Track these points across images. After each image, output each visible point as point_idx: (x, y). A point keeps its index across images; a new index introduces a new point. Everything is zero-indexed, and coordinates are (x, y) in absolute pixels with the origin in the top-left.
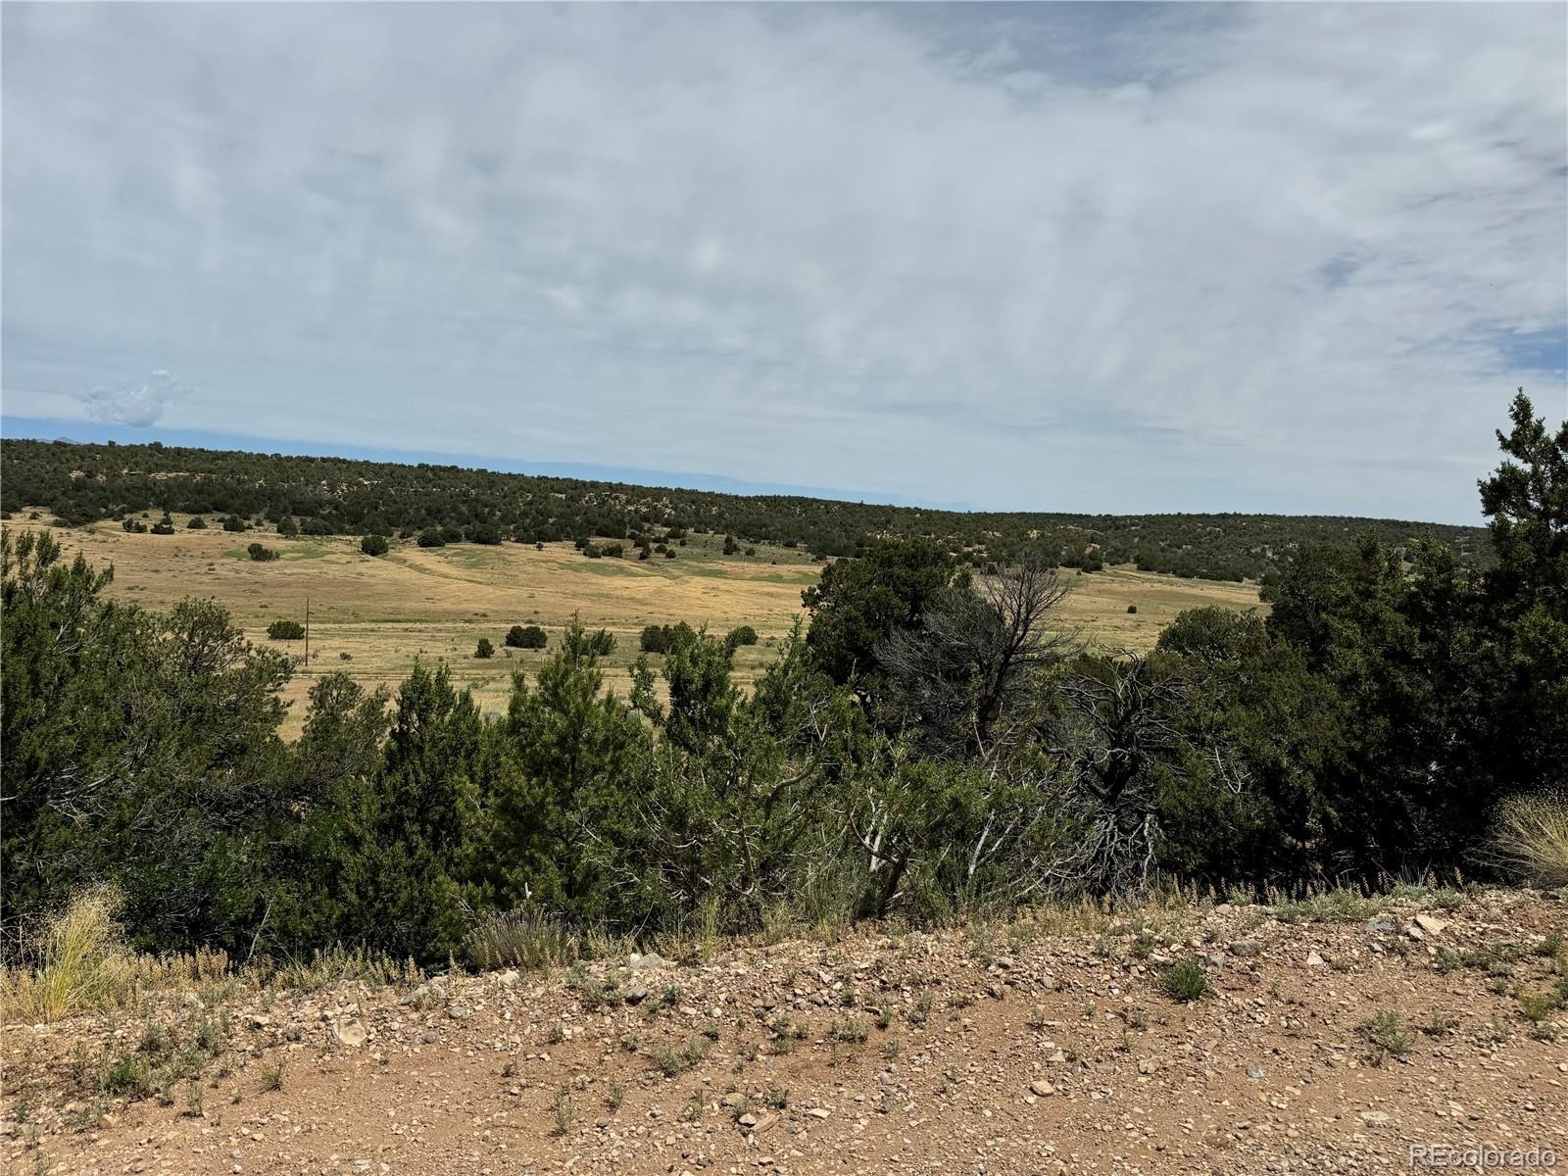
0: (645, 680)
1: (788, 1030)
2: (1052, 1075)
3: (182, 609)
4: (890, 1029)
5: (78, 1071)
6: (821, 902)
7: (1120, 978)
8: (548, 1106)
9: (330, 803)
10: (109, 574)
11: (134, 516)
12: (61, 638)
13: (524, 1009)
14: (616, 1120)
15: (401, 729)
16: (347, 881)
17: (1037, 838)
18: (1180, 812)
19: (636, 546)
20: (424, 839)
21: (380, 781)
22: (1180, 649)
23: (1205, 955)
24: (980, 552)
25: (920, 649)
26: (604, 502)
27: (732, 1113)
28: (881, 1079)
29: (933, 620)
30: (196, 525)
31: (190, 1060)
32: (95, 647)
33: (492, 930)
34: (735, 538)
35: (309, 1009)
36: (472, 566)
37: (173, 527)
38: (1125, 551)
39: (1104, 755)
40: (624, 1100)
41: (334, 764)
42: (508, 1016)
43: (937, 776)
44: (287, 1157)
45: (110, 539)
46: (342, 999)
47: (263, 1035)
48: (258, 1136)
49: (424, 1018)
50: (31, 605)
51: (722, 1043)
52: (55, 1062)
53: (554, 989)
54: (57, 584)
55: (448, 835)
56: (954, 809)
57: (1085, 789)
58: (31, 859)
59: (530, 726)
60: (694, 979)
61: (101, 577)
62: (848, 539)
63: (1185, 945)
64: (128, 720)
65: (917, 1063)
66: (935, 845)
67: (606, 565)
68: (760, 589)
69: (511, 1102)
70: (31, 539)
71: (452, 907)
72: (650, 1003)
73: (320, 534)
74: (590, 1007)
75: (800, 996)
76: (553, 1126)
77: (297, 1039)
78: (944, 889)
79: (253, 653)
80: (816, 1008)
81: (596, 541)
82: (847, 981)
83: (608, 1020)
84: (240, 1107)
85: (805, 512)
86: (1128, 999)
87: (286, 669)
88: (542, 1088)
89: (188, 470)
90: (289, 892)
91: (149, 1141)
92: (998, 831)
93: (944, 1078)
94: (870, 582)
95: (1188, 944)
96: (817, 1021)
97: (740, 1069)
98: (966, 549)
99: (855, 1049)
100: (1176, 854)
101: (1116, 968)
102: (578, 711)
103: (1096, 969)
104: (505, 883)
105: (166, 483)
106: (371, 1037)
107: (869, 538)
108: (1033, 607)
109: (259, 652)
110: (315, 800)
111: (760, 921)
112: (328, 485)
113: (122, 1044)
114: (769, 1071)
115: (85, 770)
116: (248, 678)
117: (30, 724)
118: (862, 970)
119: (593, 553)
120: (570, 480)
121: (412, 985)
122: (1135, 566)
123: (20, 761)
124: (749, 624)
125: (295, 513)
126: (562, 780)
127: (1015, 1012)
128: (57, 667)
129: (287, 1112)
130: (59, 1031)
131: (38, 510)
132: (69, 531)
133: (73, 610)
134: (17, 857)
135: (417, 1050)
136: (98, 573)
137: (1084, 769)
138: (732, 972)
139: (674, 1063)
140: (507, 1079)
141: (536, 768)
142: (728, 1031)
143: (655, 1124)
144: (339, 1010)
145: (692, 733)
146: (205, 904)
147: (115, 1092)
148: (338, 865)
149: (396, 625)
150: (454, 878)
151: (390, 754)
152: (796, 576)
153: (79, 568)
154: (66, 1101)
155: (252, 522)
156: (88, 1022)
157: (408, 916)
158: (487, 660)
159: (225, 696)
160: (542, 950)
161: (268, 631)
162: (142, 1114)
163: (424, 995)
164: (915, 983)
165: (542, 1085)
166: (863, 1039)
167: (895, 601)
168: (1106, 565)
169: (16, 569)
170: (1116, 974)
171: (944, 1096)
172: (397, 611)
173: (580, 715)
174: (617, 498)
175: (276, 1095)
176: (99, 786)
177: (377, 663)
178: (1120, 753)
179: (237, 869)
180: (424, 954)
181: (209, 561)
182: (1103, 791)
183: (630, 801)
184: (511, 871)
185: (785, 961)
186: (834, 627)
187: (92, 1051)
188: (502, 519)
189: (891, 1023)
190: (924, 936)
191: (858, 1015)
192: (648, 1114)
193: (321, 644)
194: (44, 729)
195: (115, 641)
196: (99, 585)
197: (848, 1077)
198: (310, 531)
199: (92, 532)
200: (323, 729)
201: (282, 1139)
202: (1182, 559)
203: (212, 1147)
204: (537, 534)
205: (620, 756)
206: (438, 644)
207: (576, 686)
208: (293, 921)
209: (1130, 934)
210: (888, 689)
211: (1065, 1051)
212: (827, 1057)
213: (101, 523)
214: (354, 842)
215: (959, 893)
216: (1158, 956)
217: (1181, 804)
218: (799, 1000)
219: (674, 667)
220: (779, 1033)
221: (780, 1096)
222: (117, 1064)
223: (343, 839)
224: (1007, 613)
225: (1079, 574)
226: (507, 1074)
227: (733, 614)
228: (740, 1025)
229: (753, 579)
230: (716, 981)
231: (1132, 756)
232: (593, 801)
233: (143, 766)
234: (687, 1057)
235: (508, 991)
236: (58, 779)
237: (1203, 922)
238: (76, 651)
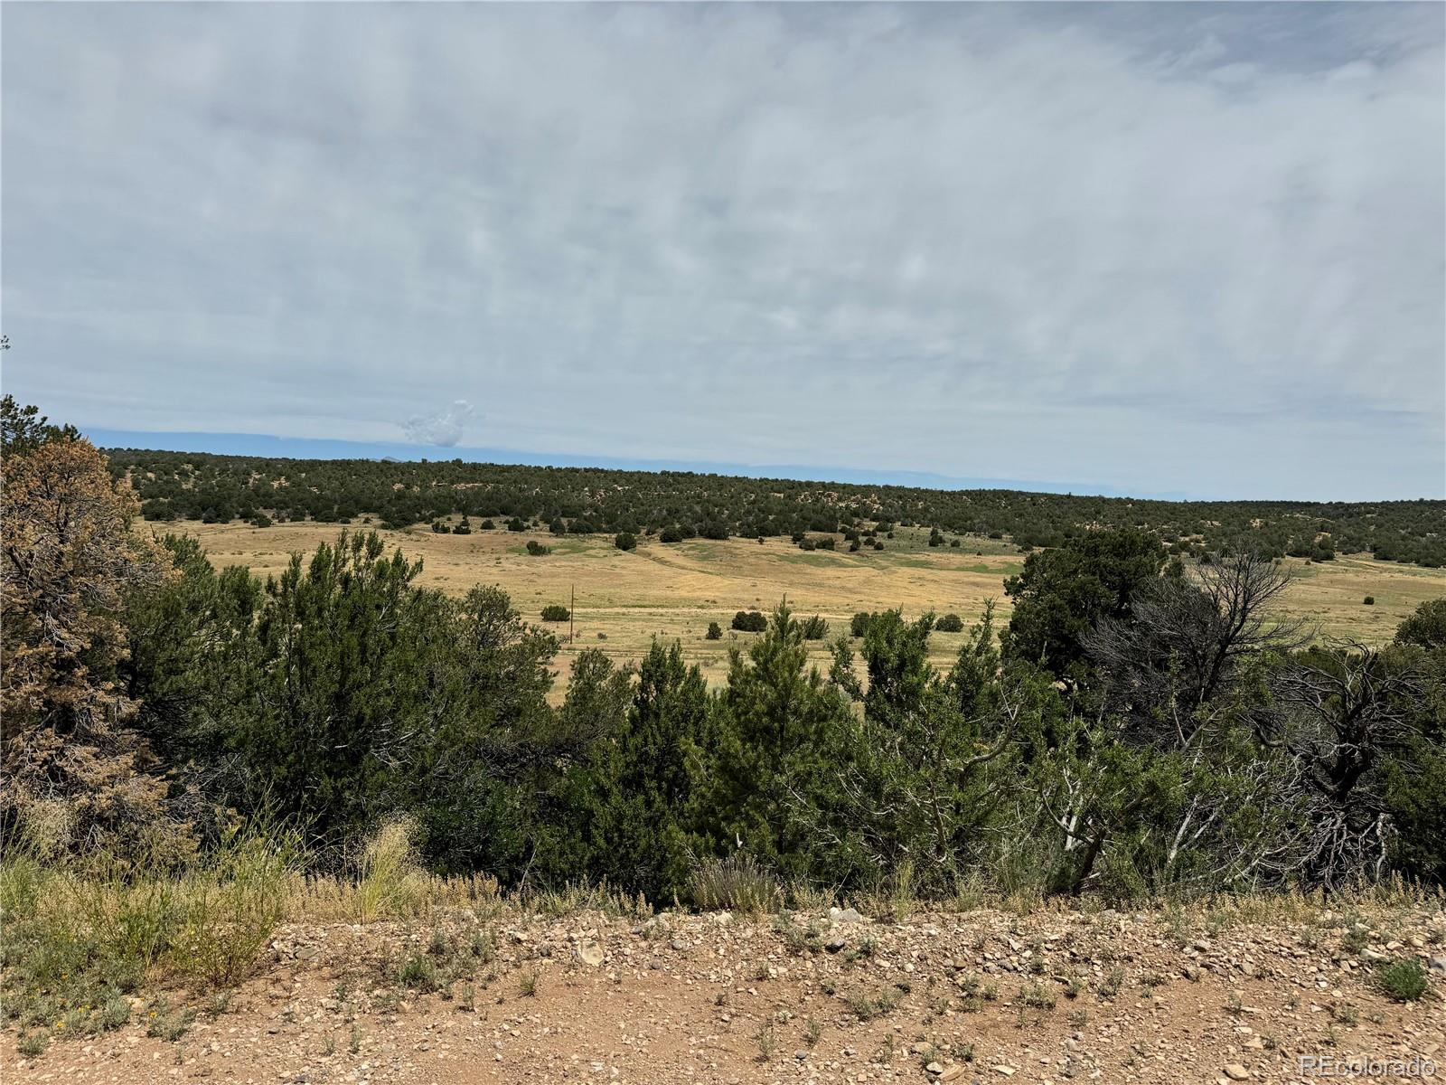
0: (844, 657)
1: (977, 990)
2: (1248, 1060)
3: (473, 594)
4: (1079, 1000)
5: (384, 963)
6: (1014, 876)
7: (1329, 971)
8: (753, 1035)
9: (587, 761)
10: (419, 566)
11: (440, 519)
12: (383, 617)
13: (736, 947)
14: (813, 1054)
15: (642, 697)
16: (597, 827)
17: (1241, 825)
18: (1412, 809)
19: (846, 539)
20: (660, 795)
21: (624, 742)
22: (1422, 642)
23: (1428, 955)
24: (1198, 541)
25: (1129, 638)
26: (818, 500)
27: (920, 1060)
28: (1067, 1044)
29: (1142, 610)
30: (487, 526)
31: (466, 965)
32: (408, 625)
33: (709, 875)
34: (940, 531)
35: (559, 931)
36: (705, 558)
37: (470, 528)
38: (1360, 539)
39: (1331, 750)
40: (822, 1037)
41: (590, 727)
42: (722, 951)
43: (1133, 760)
44: (538, 1053)
45: (423, 539)
46: (585, 924)
47: (522, 949)
48: (516, 1033)
49: (651, 946)
50: (362, 591)
51: (913, 996)
52: (367, 956)
53: (762, 931)
54: (381, 572)
55: (680, 792)
56: (1152, 793)
57: (1309, 783)
58: (357, 797)
59: (744, 697)
60: (888, 935)
61: (414, 569)
62: (1055, 530)
63: (1405, 944)
64: (431, 685)
65: (1105, 1034)
66: (1132, 828)
67: (819, 557)
68: (966, 579)
69: (722, 1027)
70: (363, 538)
71: (680, 853)
72: (847, 952)
73: (583, 533)
74: (794, 951)
75: (990, 960)
76: (758, 1053)
77: (549, 955)
78: (1141, 871)
79: (528, 631)
80: (1005, 973)
81: (811, 535)
82: (1037, 950)
83: (809, 964)
84: (503, 1007)
85: (1010, 505)
86: (1337, 993)
87: (551, 646)
88: (749, 1018)
89: (481, 482)
90: (552, 836)
91: (434, 1027)
92: (1202, 816)
93: (1132, 1051)
94: (1075, 572)
95: (1408, 943)
96: (1006, 985)
97: (930, 1021)
98: (1182, 539)
99: (1044, 1015)
100: (1409, 854)
101: (1324, 961)
102: (785, 685)
103: (1302, 960)
104: (725, 836)
105: (464, 492)
106: (608, 959)
107: (1078, 528)
108: (1251, 596)
109: (532, 630)
110: (574, 757)
111: (954, 889)
112: (590, 491)
113: (416, 946)
114: (957, 1026)
115: (397, 726)
116: (523, 651)
117: (359, 686)
118: (1052, 942)
119: (808, 546)
120: (789, 481)
121: (642, 918)
122: (1372, 555)
123: (351, 716)
124: (954, 612)
125: (563, 516)
126: (772, 746)
127: (1211, 996)
128: (380, 641)
129: (539, 1015)
130: (371, 931)
131: (370, 516)
132: (392, 532)
133: (392, 593)
134: (347, 794)
135: (644, 974)
136: (411, 564)
137: (1309, 763)
138: (925, 932)
139: (867, 1009)
140: (720, 1007)
141: (751, 735)
142: (919, 986)
143: (849, 1062)
144: (582, 933)
145: (888, 708)
146: (486, 842)
147: (410, 984)
148: (590, 813)
149: (642, 610)
150: (682, 828)
151: (633, 719)
152: (1002, 566)
153: (398, 561)
154: (374, 988)
155: (530, 523)
156: (392, 926)
157: (646, 862)
158: (717, 642)
159: (505, 667)
160: (753, 896)
161: (542, 614)
162: (429, 1004)
163: (652, 927)
164: (1107, 958)
165: (749, 1015)
166: (1051, 1006)
167: (1102, 590)
168: (1338, 555)
169: (351, 562)
170: (1324, 967)
171: (1131, 1068)
172: (643, 597)
173: (787, 689)
174: (829, 495)
175: (531, 1001)
176: (409, 739)
177: (628, 642)
178: (1349, 748)
179: (511, 814)
180: (659, 897)
181: (497, 556)
182: (1331, 788)
183: (831, 769)
184: (729, 824)
185: (976, 927)
186: (1038, 615)
187: (394, 949)
188: (729, 517)
189: (1080, 994)
190: (1117, 915)
191: (1047, 983)
192: (842, 1052)
193: (583, 625)
194: (368, 690)
195: (423, 620)
196: (412, 574)
197: (1035, 1040)
198: (575, 530)
199: (409, 533)
200: (582, 697)
201: (535, 1037)
202: (1426, 547)
203: (480, 1037)
204: (760, 531)
205: (823, 727)
206: (676, 627)
207: (783, 662)
208: (554, 858)
209: (1341, 928)
210: (1095, 677)
211: (1263, 1038)
212: (1014, 1019)
213: (416, 526)
214: (603, 794)
215: (1156, 875)
216: (1371, 952)
217: (1413, 801)
218: (989, 964)
219: (872, 647)
220: (969, 991)
221: (967, 1050)
222: (411, 962)
223: (596, 791)
224: (1223, 603)
225: (1308, 563)
226: (719, 1003)
227: (938, 603)
228: (931, 981)
229: (959, 569)
230: (909, 939)
231: (1362, 751)
232: (800, 767)
233: (441, 723)
234: (881, 1005)
235: (722, 930)
236: (378, 732)
237: (1429, 922)
238: (394, 628)
